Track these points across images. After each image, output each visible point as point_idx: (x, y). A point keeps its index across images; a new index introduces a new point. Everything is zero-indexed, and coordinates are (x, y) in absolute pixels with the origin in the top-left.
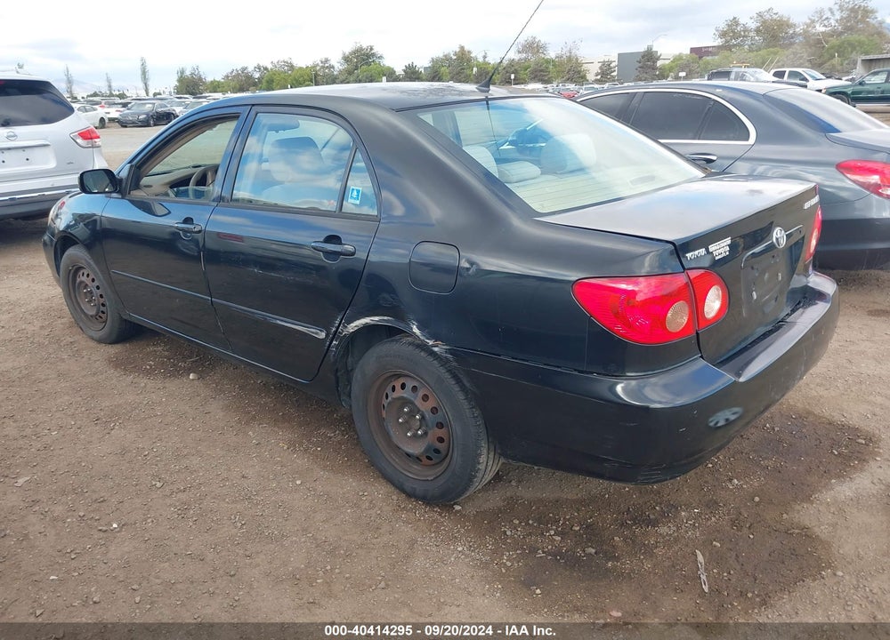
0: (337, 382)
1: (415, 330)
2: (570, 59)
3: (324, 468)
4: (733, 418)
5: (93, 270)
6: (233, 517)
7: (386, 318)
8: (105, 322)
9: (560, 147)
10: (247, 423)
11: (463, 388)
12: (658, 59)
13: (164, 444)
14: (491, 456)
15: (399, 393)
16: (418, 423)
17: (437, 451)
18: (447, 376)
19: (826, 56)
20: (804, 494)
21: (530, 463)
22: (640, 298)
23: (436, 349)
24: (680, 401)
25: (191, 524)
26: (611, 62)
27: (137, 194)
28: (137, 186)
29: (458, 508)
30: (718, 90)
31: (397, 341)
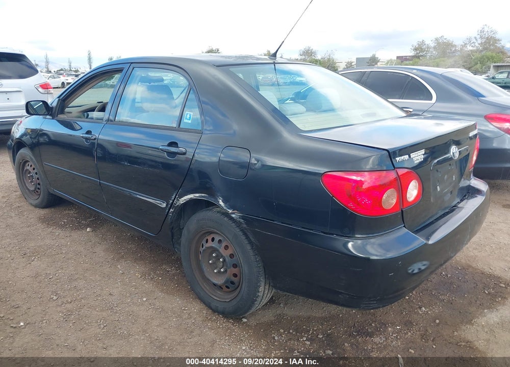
0: (173, 236)
1: (221, 203)
2: (329, 60)
3: (162, 291)
4: (423, 268)
5: (33, 162)
6: (99, 321)
7: (203, 195)
8: (40, 195)
9: (318, 95)
10: (118, 260)
11: (250, 242)
12: (378, 61)
13: (63, 271)
14: (267, 287)
15: (210, 244)
16: (222, 264)
17: (232, 283)
18: (241, 233)
19: (473, 63)
20: (467, 319)
21: (291, 293)
22: (365, 186)
23: (233, 216)
24: (390, 255)
25: (71, 325)
26: (352, 62)
27: (61, 117)
28: (62, 112)
29: (245, 320)
30: (414, 71)
31: (210, 210)
